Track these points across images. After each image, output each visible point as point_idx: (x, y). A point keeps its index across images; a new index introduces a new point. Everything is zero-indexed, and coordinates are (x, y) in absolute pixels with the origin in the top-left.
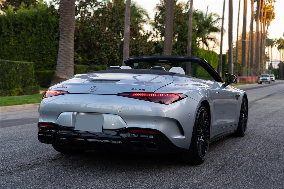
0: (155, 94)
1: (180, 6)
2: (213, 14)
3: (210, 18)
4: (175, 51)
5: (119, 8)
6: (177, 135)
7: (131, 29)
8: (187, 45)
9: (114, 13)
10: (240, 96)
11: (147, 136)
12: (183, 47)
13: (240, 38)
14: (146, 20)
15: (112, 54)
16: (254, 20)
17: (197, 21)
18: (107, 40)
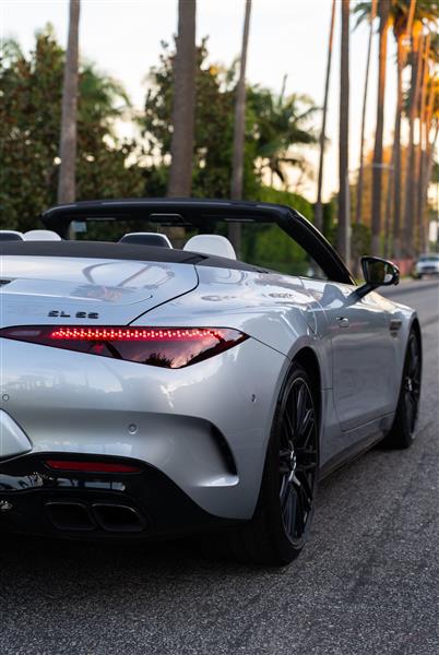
0: (133, 329)
1: (213, 72)
2: (298, 95)
3: (291, 107)
4: (199, 192)
5: (48, 75)
6: (214, 474)
7: (79, 132)
8: (230, 175)
9: (34, 89)
10: (404, 324)
11: (106, 485)
12: (221, 182)
13: (367, 161)
14: (120, 110)
15: (27, 198)
16: (403, 114)
17: (258, 114)
18: (14, 161)
